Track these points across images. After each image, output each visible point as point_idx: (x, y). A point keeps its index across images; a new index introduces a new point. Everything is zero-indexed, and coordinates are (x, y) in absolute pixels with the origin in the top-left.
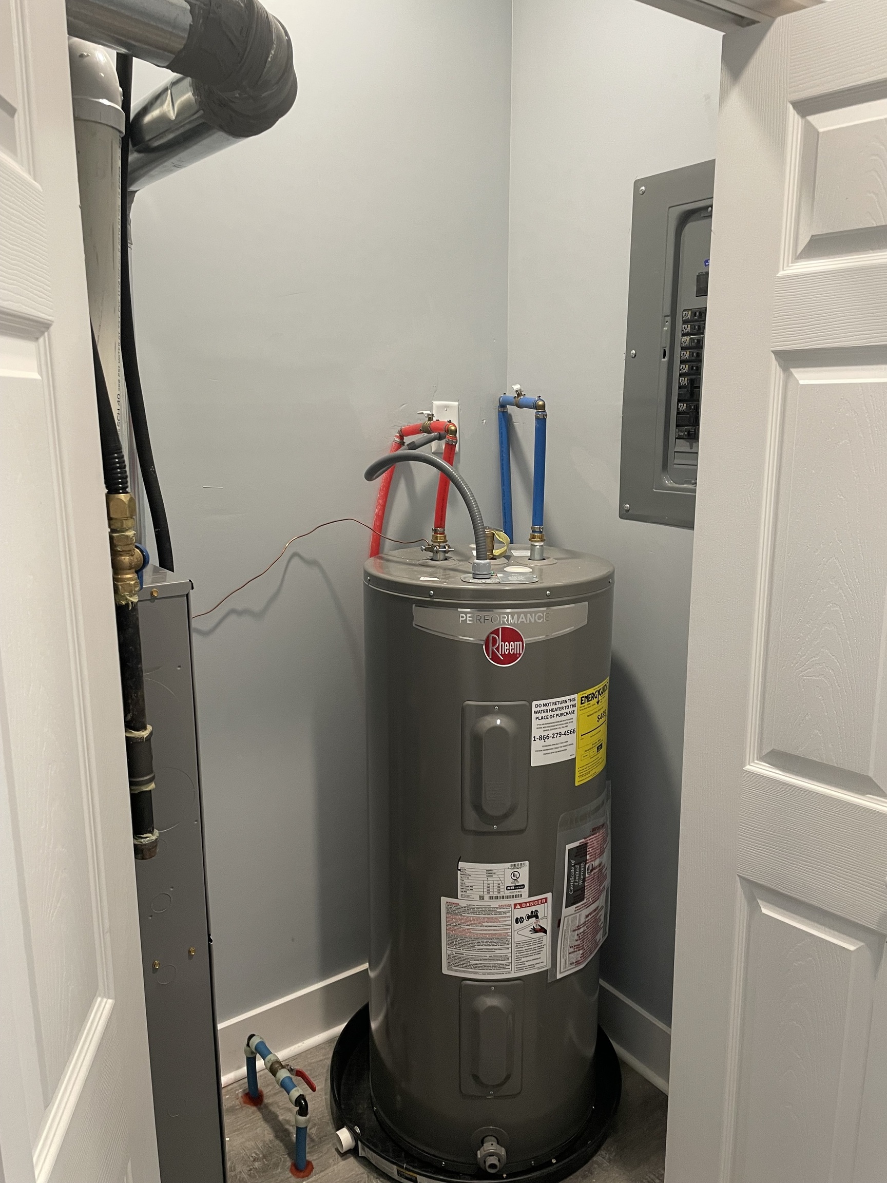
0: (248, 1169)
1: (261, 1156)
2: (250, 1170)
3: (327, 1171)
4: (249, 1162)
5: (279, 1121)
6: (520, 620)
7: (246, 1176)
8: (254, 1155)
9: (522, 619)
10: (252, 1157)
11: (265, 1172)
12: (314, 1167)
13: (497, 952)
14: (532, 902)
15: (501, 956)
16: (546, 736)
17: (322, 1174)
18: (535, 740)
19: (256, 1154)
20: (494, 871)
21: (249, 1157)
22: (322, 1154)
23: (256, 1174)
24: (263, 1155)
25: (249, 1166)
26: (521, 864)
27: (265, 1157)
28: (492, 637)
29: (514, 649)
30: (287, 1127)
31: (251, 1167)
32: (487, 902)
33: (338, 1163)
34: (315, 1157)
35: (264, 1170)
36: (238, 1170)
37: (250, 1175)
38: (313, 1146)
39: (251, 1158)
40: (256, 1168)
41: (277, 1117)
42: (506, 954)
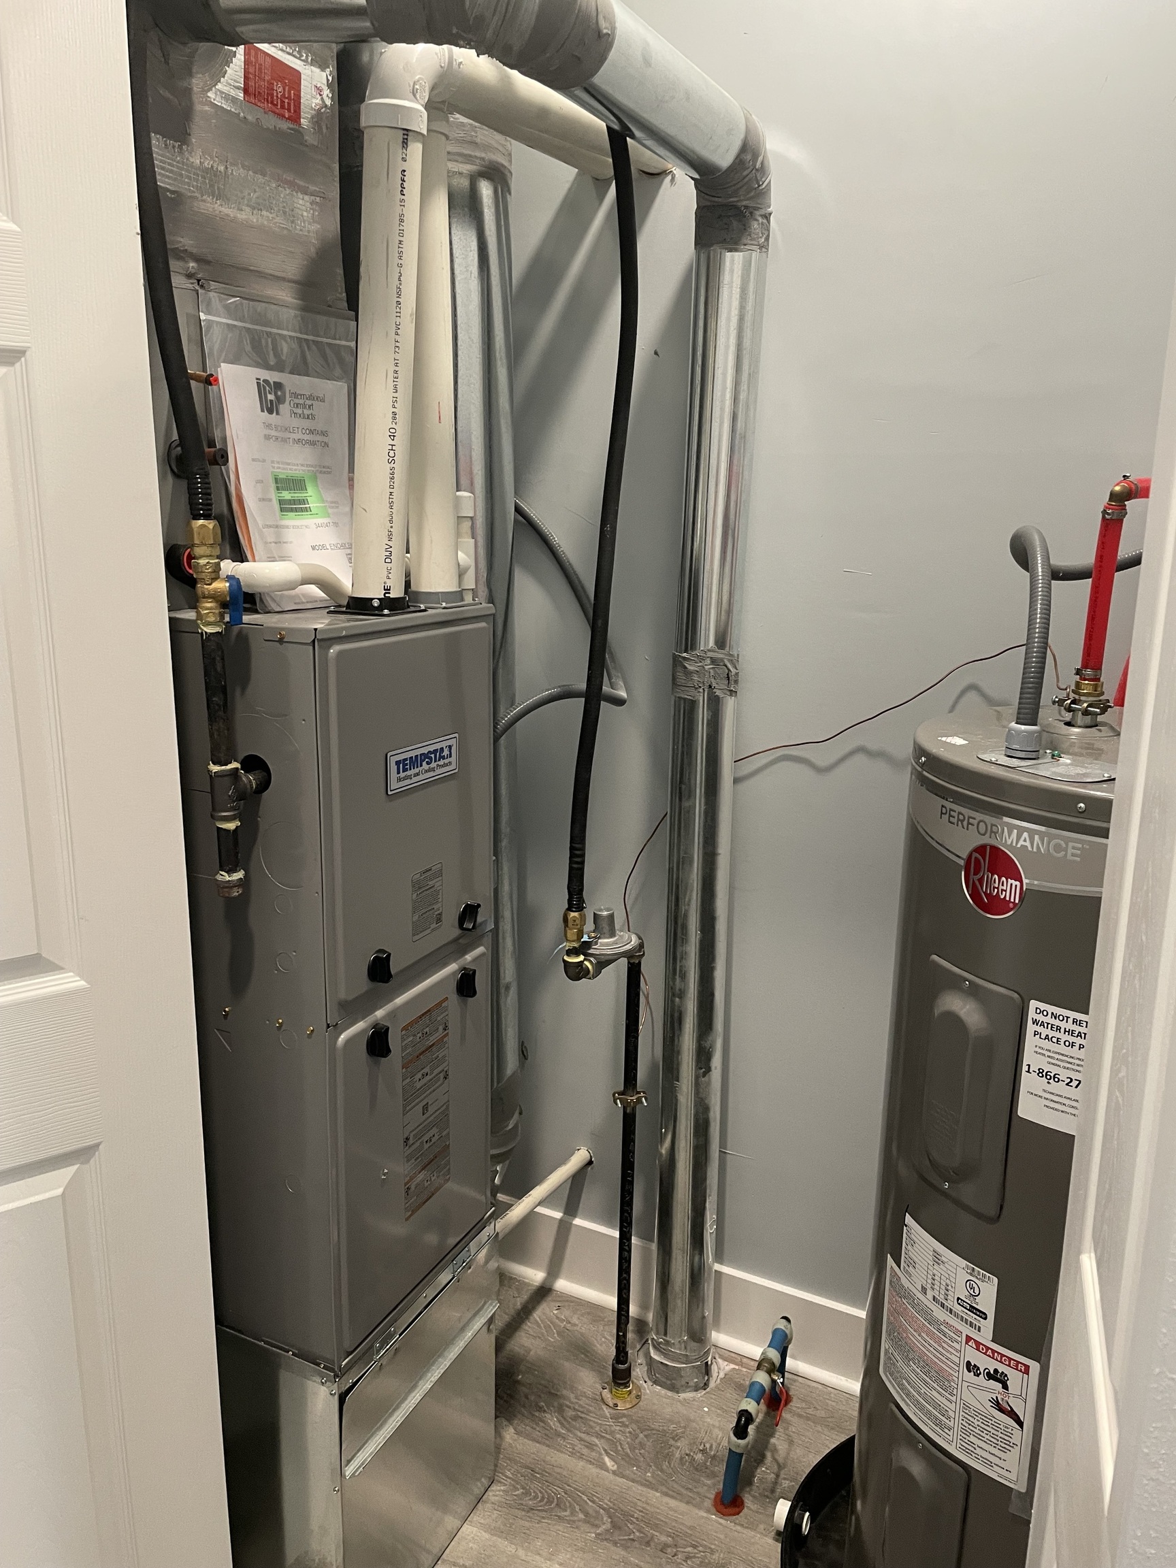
0: (688, 1452)
1: (712, 1453)
2: (687, 1455)
3: (745, 1531)
4: (695, 1447)
5: (768, 1442)
6: (1021, 843)
7: (677, 1455)
8: (708, 1446)
9: (1025, 841)
10: (704, 1446)
11: (696, 1469)
12: (741, 1514)
13: (934, 1393)
14: (998, 1353)
15: (940, 1406)
16: (1052, 1075)
17: (739, 1528)
18: (1028, 1072)
19: (711, 1447)
20: (943, 1259)
21: (702, 1442)
22: (763, 1511)
23: (687, 1463)
24: (714, 1455)
25: (691, 1450)
26: (984, 1276)
27: (714, 1457)
28: (976, 858)
29: (1006, 891)
30: (769, 1455)
31: (692, 1454)
32: (927, 1301)
33: (766, 1536)
34: (754, 1507)
35: (698, 1468)
36: (679, 1444)
37: (681, 1458)
38: (767, 1497)
39: (702, 1445)
40: (694, 1459)
41: (772, 1435)
42: (948, 1409)
